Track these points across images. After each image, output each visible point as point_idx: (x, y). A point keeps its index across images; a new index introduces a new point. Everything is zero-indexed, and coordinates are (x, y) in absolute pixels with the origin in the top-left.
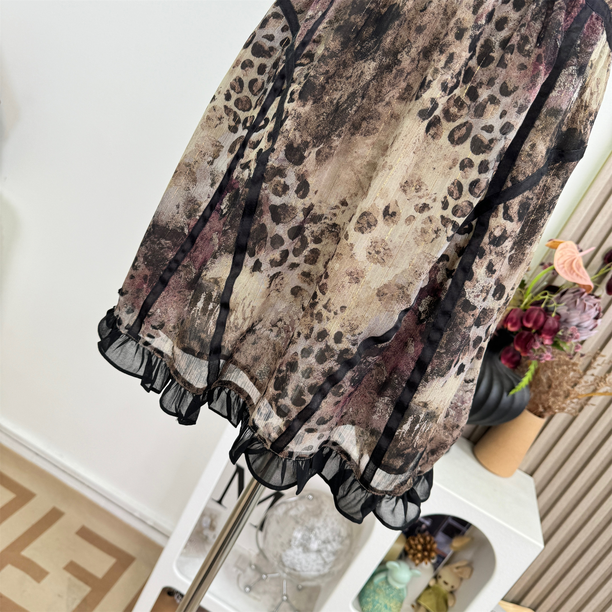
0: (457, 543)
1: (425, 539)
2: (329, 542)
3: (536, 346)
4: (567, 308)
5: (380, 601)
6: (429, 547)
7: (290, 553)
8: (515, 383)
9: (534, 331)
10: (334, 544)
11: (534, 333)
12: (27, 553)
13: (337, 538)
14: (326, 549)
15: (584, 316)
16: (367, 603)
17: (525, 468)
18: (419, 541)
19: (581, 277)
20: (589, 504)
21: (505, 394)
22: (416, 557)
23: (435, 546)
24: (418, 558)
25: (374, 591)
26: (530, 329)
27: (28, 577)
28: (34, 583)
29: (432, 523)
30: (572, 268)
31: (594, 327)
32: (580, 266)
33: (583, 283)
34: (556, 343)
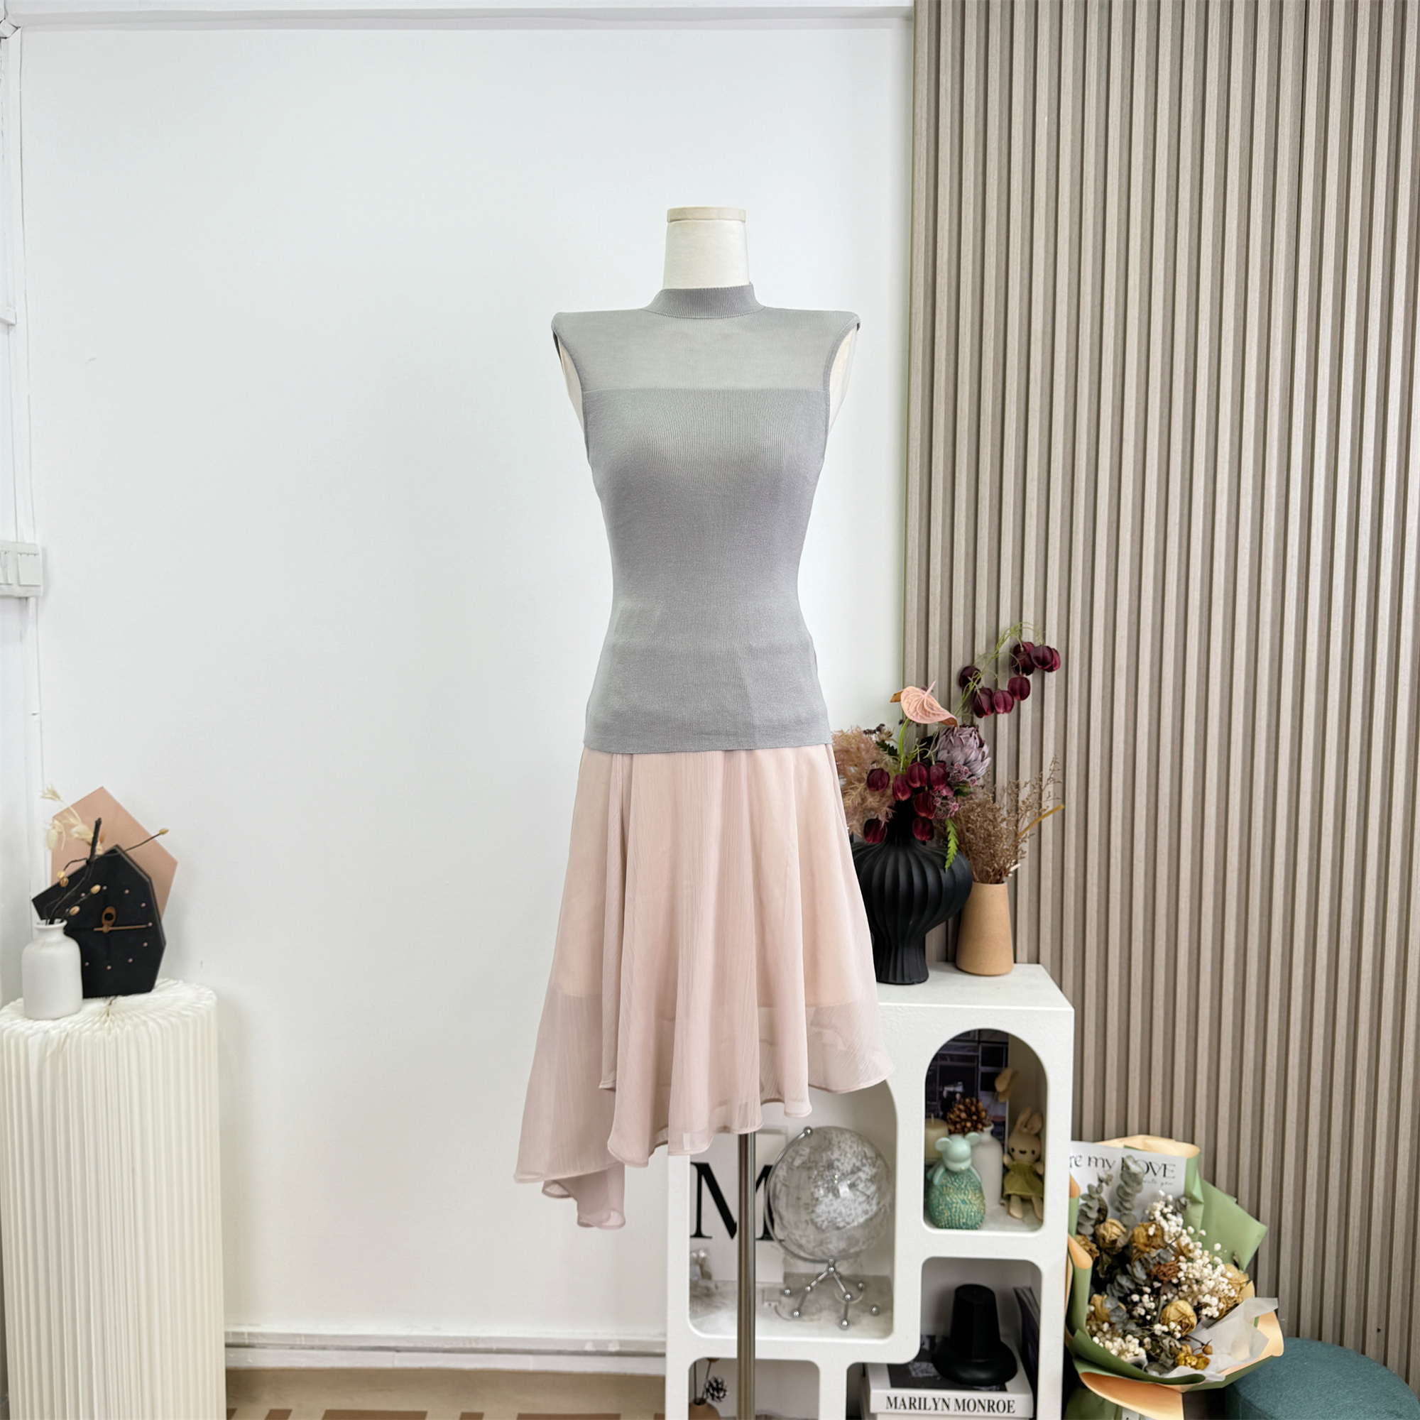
0: (1001, 1086)
1: (964, 1104)
2: (859, 1169)
3: (938, 802)
4: (946, 751)
5: (954, 1200)
6: (973, 1109)
7: (821, 1209)
8: (944, 855)
9: (927, 788)
10: (866, 1169)
11: (929, 790)
13: (864, 1161)
14: (859, 1178)
15: (966, 750)
16: (941, 1213)
17: (1025, 959)
18: (959, 1110)
19: (938, 715)
20: (1117, 960)
21: (942, 871)
22: (966, 1130)
23: (981, 1105)
24: (969, 1131)
25: (941, 1194)
26: (922, 789)
29: (964, 1087)
30: (926, 711)
31: (983, 757)
32: (932, 705)
33: (943, 719)
34: (959, 791)
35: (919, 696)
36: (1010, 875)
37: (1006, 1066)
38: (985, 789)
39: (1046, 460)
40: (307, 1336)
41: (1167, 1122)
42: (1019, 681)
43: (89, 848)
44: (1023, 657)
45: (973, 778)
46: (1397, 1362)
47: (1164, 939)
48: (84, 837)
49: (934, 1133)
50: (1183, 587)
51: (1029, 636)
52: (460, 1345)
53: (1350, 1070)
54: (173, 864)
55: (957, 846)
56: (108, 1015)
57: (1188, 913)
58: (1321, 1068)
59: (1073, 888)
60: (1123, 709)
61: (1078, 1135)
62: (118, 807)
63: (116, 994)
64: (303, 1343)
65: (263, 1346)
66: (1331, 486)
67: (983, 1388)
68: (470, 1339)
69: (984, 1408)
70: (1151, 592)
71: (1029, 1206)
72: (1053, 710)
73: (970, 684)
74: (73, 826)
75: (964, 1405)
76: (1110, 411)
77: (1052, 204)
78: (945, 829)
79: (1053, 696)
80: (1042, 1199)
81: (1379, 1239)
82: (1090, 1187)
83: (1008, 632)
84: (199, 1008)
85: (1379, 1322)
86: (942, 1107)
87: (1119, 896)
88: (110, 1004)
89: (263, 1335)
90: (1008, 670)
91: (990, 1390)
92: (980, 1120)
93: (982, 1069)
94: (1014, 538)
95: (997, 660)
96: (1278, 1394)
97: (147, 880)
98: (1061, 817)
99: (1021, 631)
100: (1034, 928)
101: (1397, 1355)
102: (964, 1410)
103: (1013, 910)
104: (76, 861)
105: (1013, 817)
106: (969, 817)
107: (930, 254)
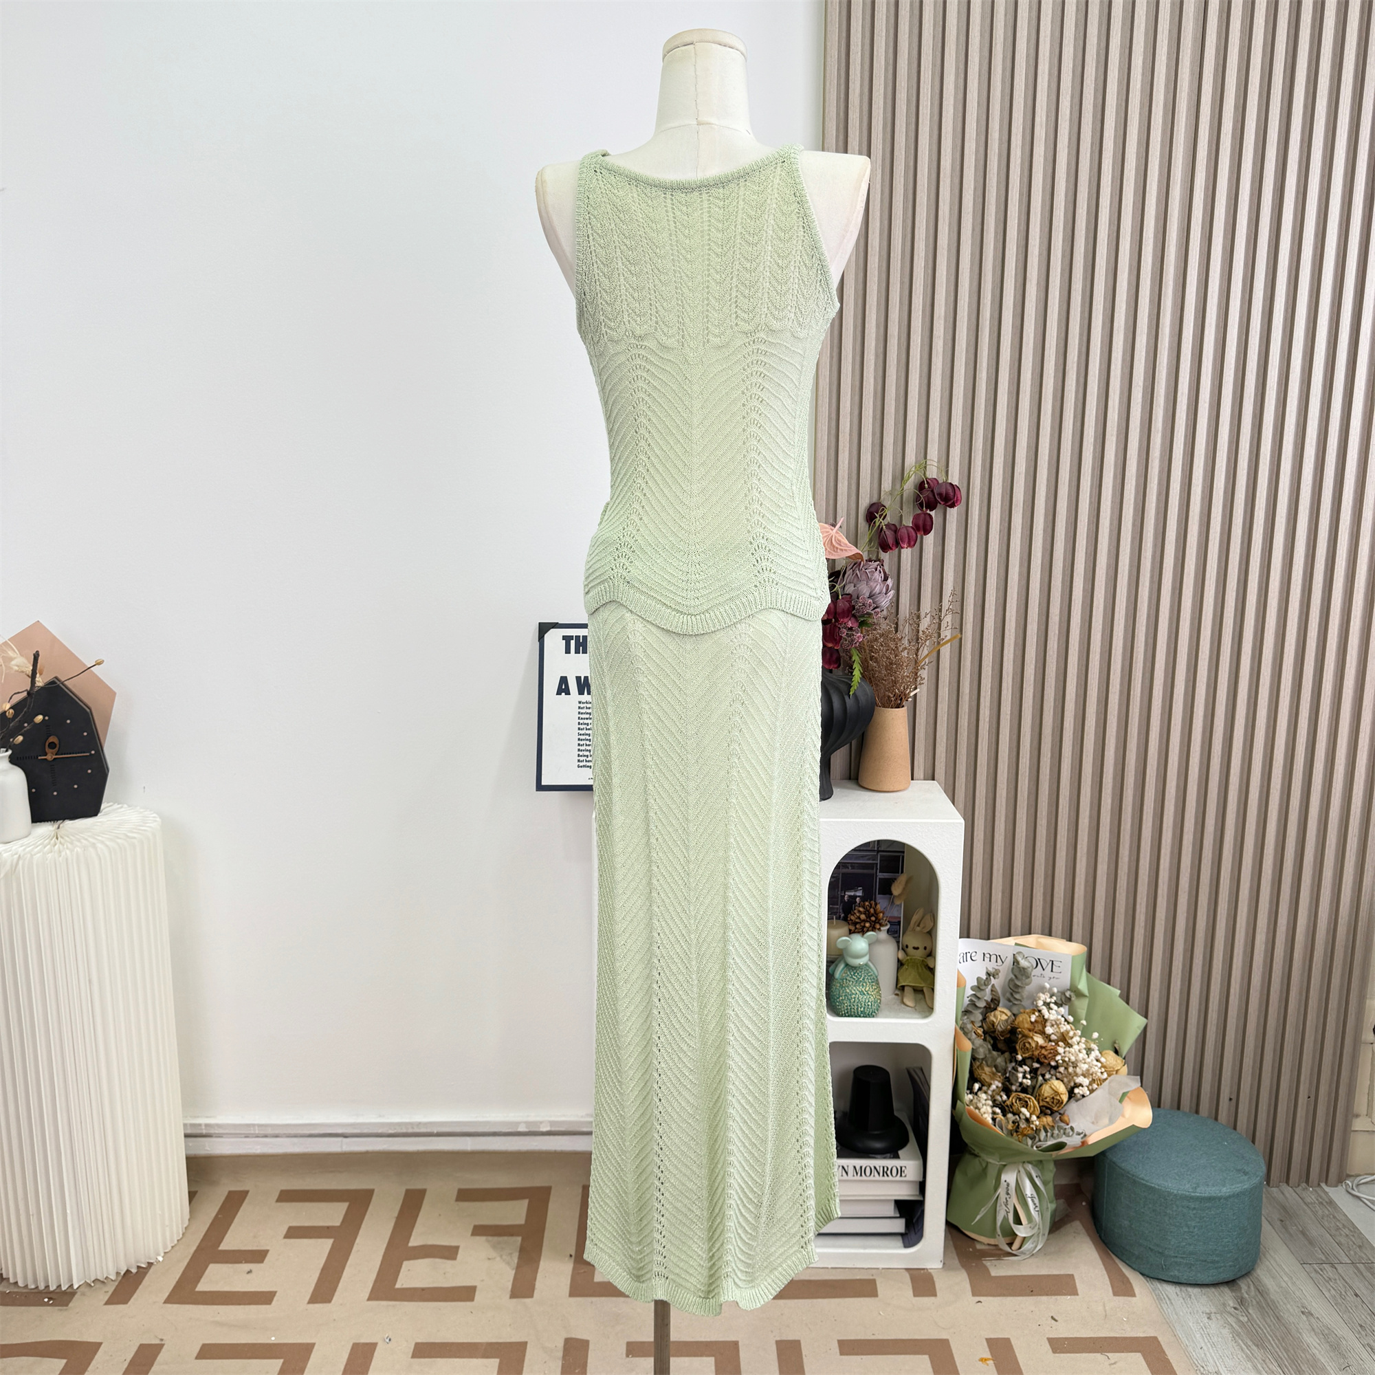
0: (896, 890)
1: (864, 907)
3: (843, 632)
4: (852, 585)
5: (853, 992)
6: (872, 911)
9: (833, 620)
11: (836, 621)
12: (414, 1241)
15: (872, 584)
16: (842, 1003)
18: (859, 911)
19: (846, 550)
21: (846, 697)
22: (865, 929)
23: (878, 906)
24: (868, 931)
25: (842, 986)
26: (829, 621)
27: (438, 1260)
28: (449, 1263)
29: (864, 891)
30: (834, 546)
31: (887, 590)
32: (840, 541)
33: (850, 554)
34: (863, 622)
35: (828, 532)
36: (910, 699)
37: (902, 872)
38: (887, 621)
39: (952, 298)
40: (260, 1126)
41: (1047, 920)
42: (923, 515)
43: (30, 679)
44: (927, 493)
45: (877, 610)
46: (1245, 1126)
47: (1049, 756)
48: (24, 669)
49: (835, 933)
50: (1079, 424)
51: (933, 473)
52: (404, 1130)
53: (1216, 871)
54: (112, 695)
55: (861, 673)
56: (57, 838)
57: (1072, 732)
58: (1189, 870)
59: (967, 710)
60: (1018, 542)
61: (966, 933)
62: (54, 639)
63: (64, 819)
64: (257, 1132)
65: (219, 1136)
66: (1222, 324)
67: (878, 1156)
68: (411, 1124)
69: (879, 1174)
70: (1049, 429)
71: (920, 996)
72: (954, 544)
73: (877, 520)
74: (11, 659)
75: (862, 1171)
76: (1015, 249)
77: (963, 38)
78: (851, 658)
79: (954, 532)
80: (933, 990)
81: (1235, 1021)
82: (979, 979)
83: (913, 469)
84: (145, 830)
85: (1231, 1093)
86: (843, 909)
87: (1009, 717)
88: (59, 828)
89: (219, 1126)
90: (912, 506)
91: (885, 1158)
92: (878, 921)
93: (880, 875)
94: (921, 376)
95: (902, 496)
96: (1141, 1156)
97: (88, 710)
98: (958, 645)
99: (925, 467)
100: (931, 748)
101: (1245, 1121)
102: (861, 1175)
103: (912, 732)
104: (19, 693)
105: (914, 646)
106: (873, 646)
107: (843, 87)
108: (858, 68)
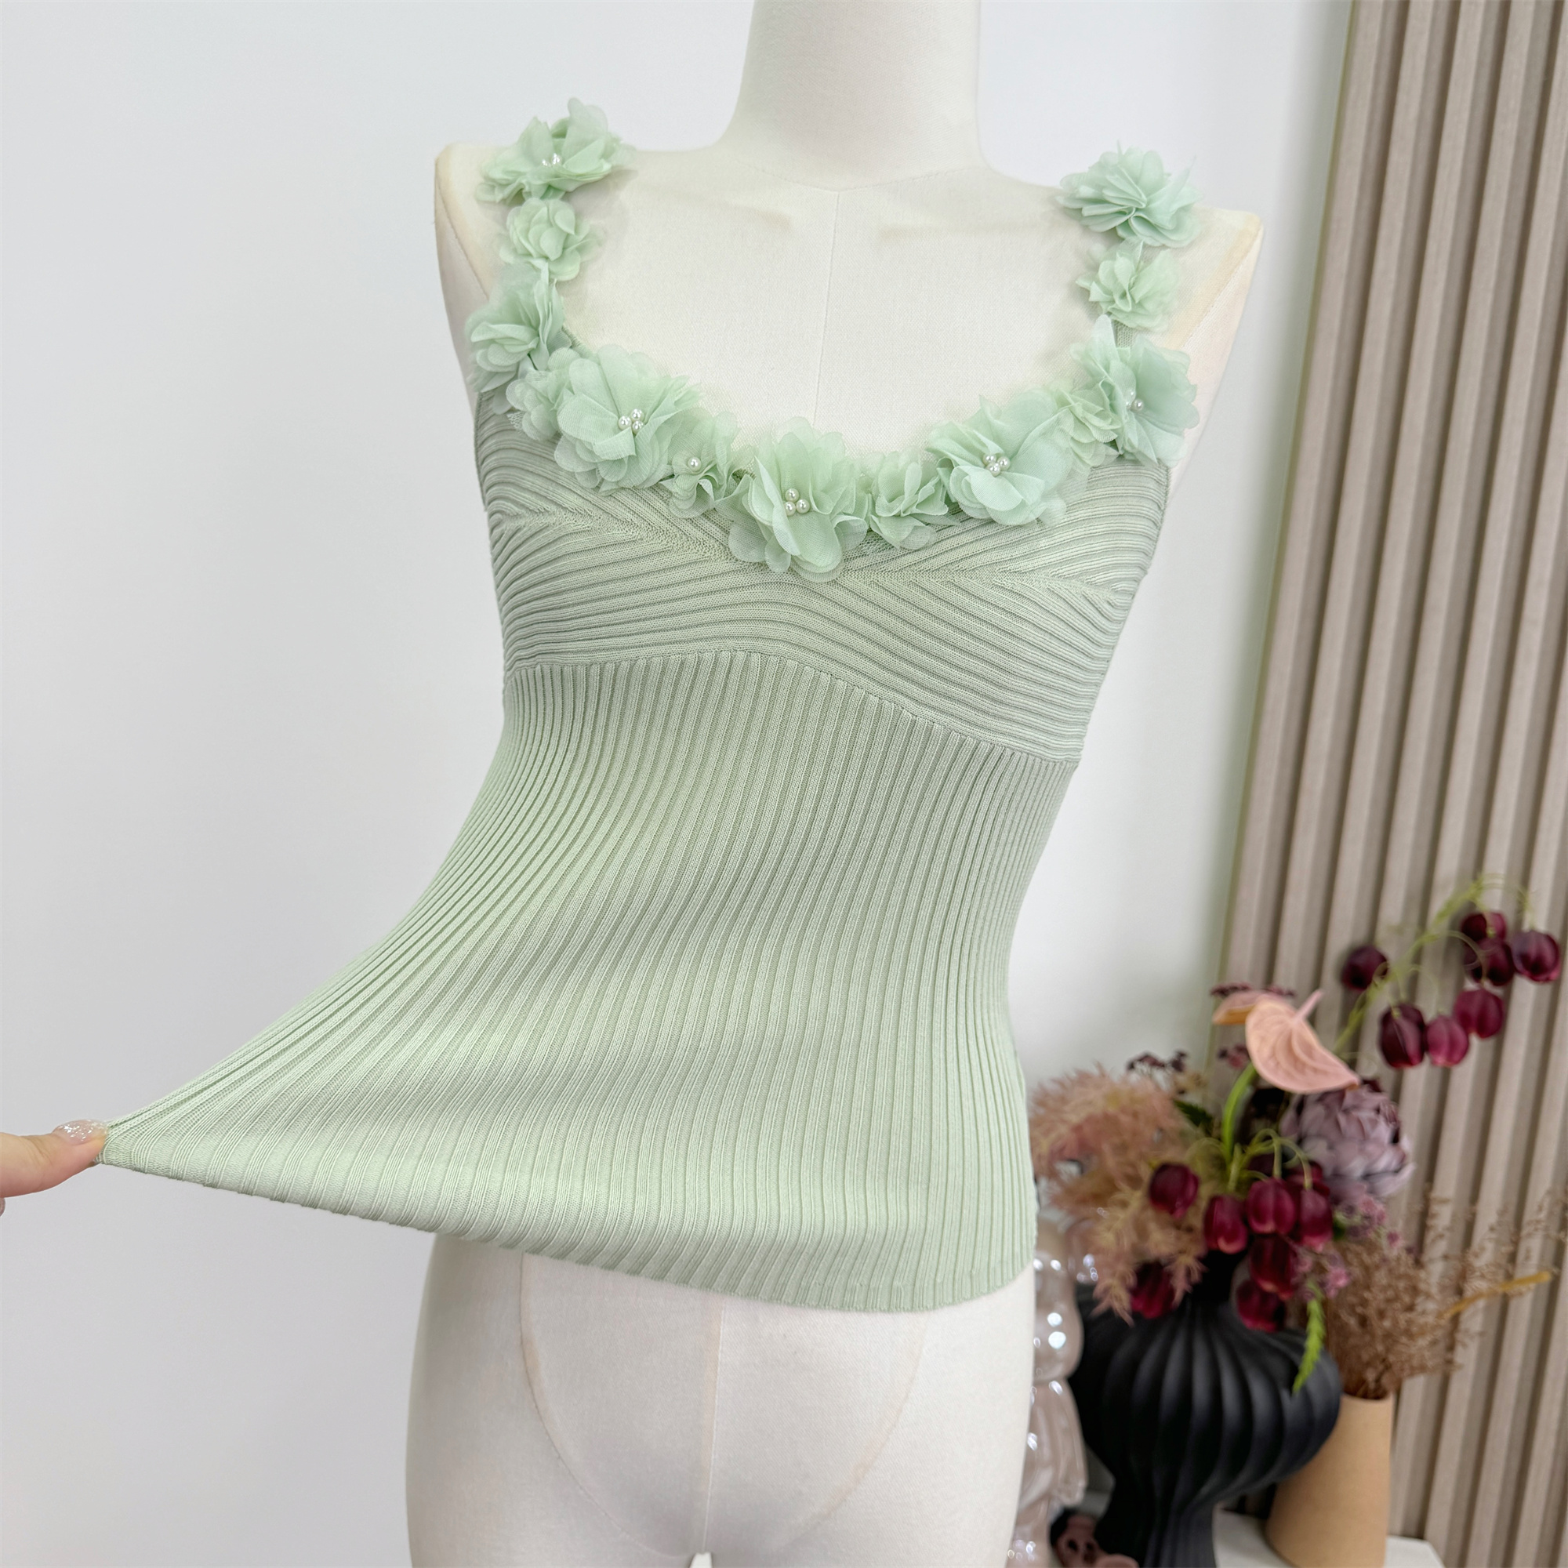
3: (1305, 1264)
4: (1323, 1141)
8: (1294, 1356)
11: (1290, 1240)
15: (1371, 1148)
17: (1398, 1526)
19: (1325, 1073)
21: (1285, 1394)
26: (1273, 1235)
30: (1296, 1061)
31: (1401, 1163)
32: (1308, 1047)
42: (1478, 999)
51: (1493, 901)
59: (1512, 1402)
72: (1522, 1051)
79: (1527, 1024)
95: (1423, 937)
99: (1479, 885)
100: (1423, 1468)
107: (1380, 103)
108: (1421, 64)
